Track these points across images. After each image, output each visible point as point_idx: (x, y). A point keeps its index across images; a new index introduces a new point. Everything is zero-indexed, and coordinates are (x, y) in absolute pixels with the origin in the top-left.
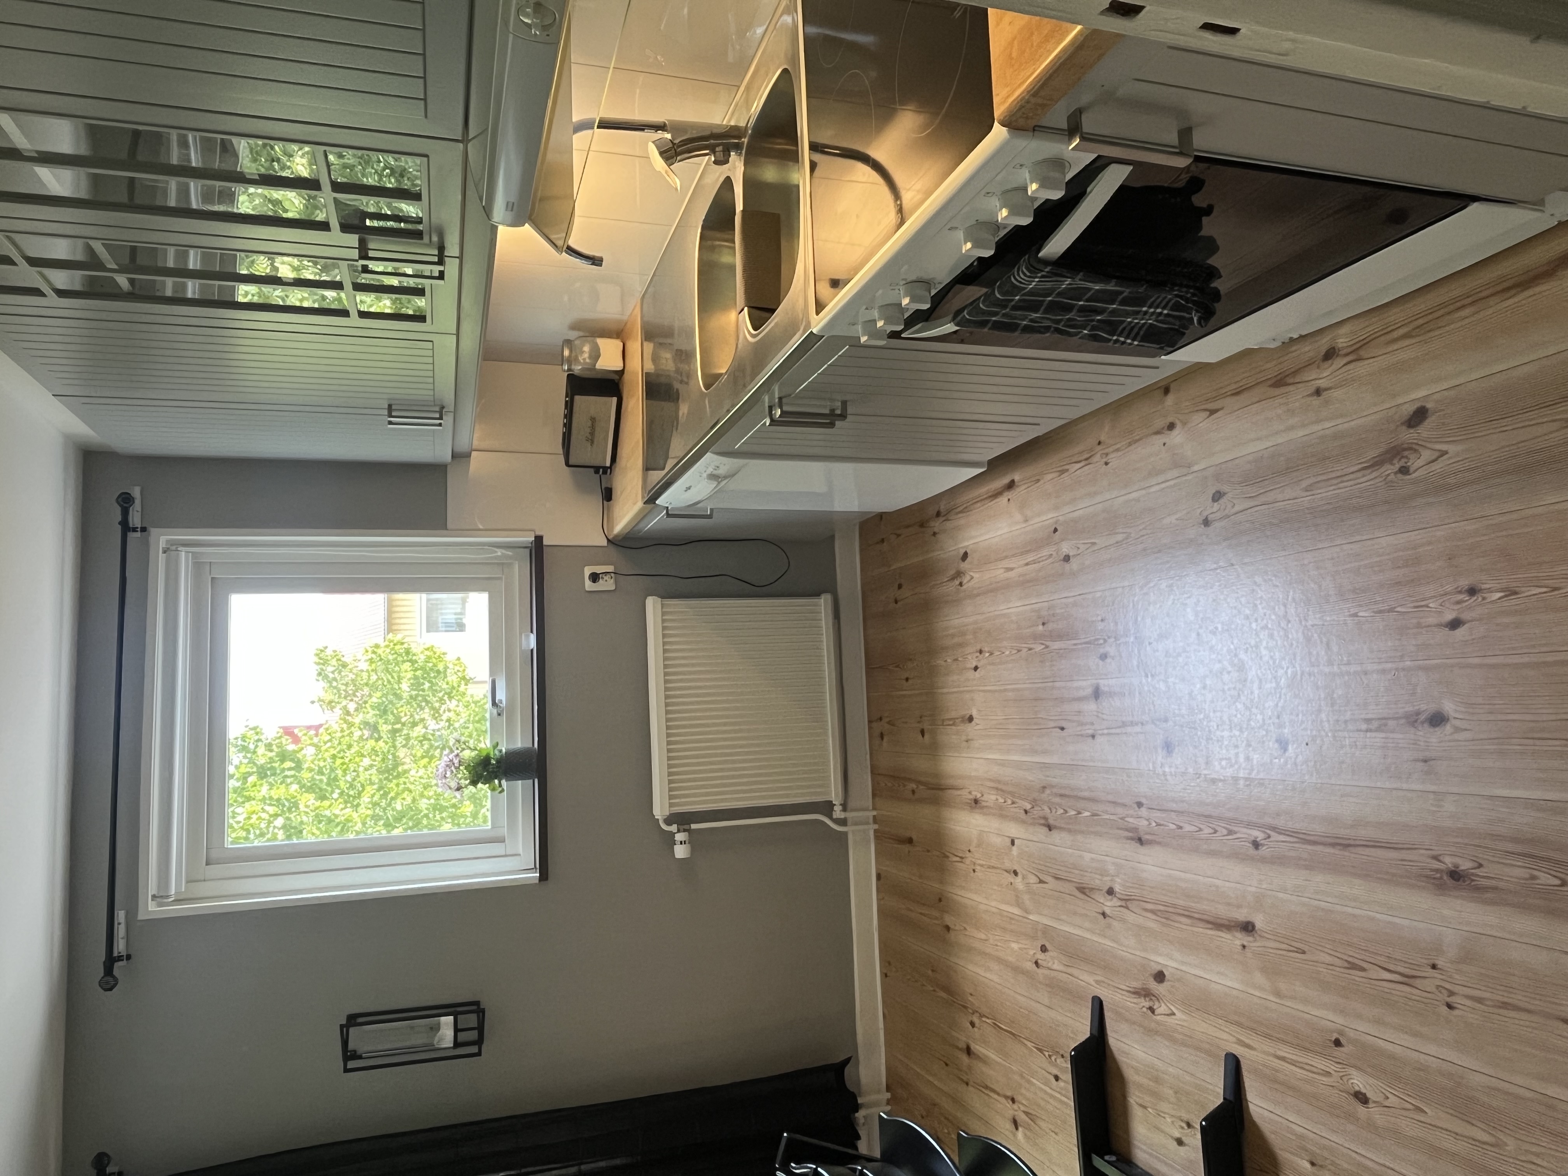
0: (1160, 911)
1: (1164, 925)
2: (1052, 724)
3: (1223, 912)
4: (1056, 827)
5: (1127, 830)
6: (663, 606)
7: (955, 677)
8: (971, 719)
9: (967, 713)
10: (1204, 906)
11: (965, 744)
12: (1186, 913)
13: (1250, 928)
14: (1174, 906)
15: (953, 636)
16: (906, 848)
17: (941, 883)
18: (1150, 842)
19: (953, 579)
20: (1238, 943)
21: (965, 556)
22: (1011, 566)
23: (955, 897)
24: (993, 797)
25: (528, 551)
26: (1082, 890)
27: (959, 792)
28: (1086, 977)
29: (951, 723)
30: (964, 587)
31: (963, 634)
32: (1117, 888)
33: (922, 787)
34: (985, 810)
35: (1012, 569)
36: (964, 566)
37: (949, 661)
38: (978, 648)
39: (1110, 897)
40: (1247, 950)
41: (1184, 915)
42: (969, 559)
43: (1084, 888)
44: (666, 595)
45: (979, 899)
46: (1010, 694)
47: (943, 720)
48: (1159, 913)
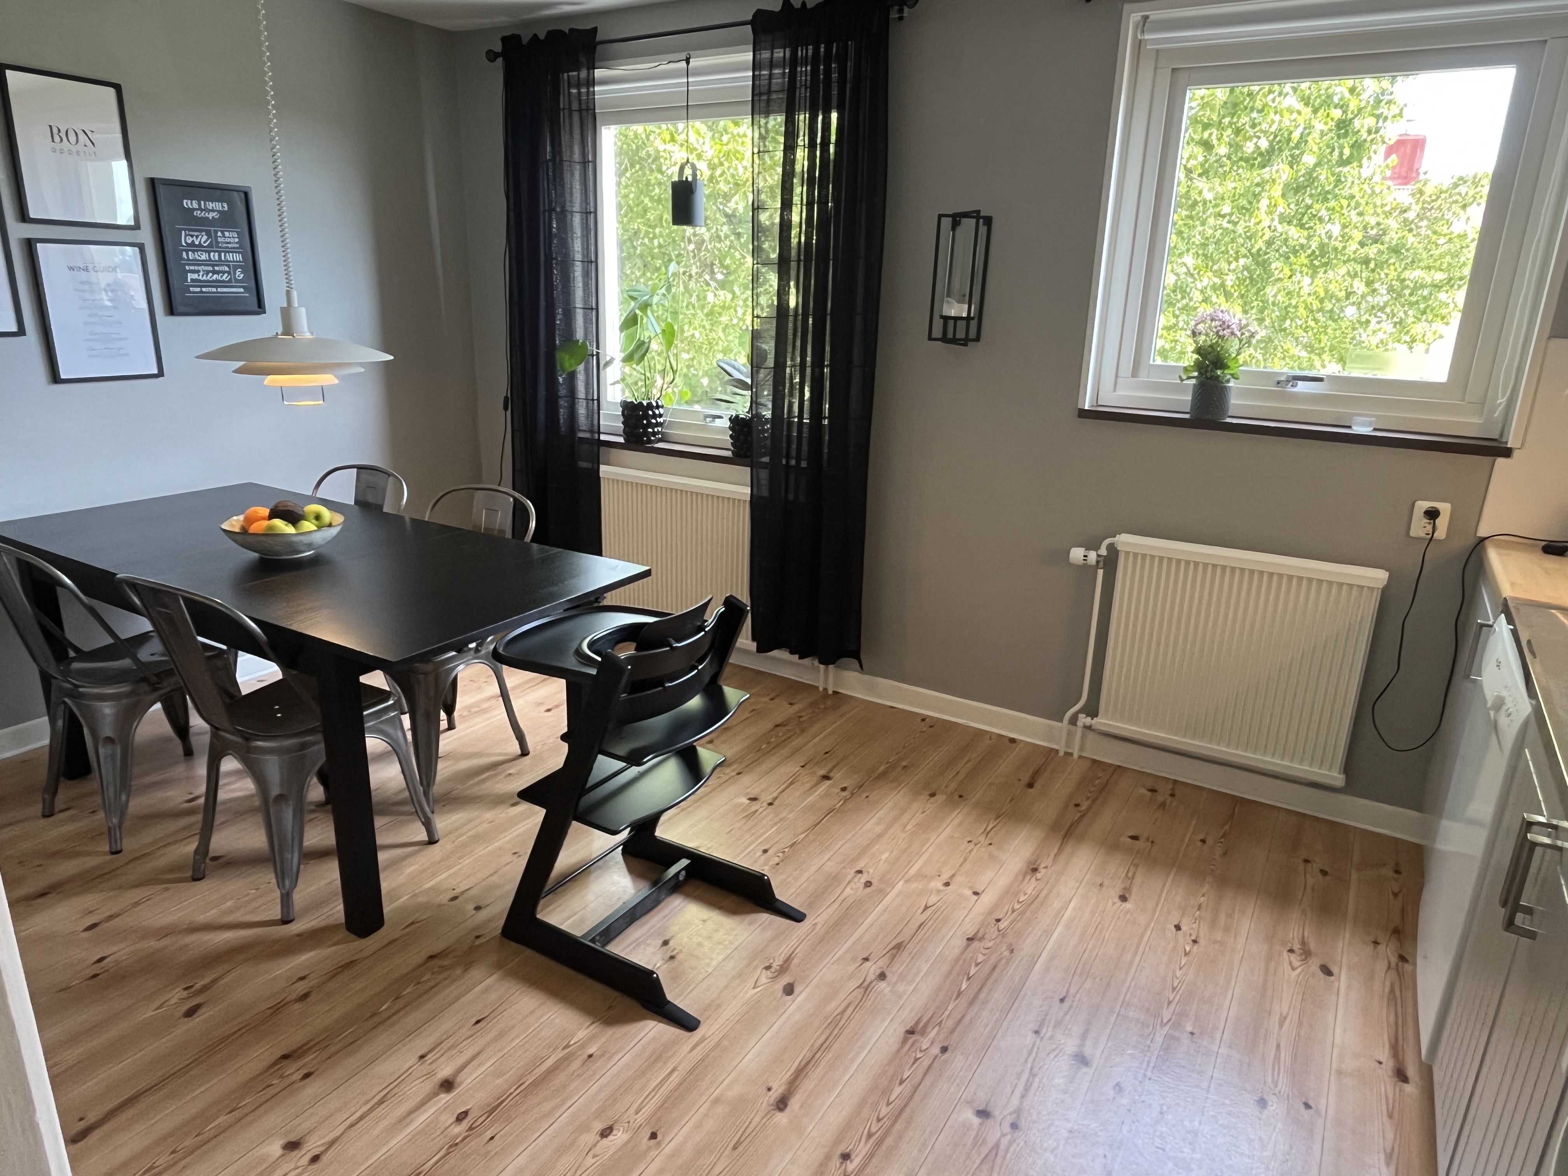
0: (841, 1019)
1: (826, 1018)
2: (1073, 991)
3: (807, 1086)
4: (968, 946)
5: (928, 1022)
6: (1371, 589)
7: (1178, 899)
8: (1123, 898)
9: (1133, 897)
10: (820, 1070)
11: (1099, 880)
12: (825, 1046)
13: (782, 1106)
14: (837, 1037)
15: (1230, 916)
16: (1026, 778)
17: (977, 804)
18: (904, 1041)
19: (1303, 943)
20: (775, 1086)
21: (1327, 971)
22: (1286, 1024)
23: (957, 812)
24: (1029, 891)
25: (1495, 436)
26: (899, 947)
27: (1052, 856)
28: (824, 916)
29: (1130, 875)
30: (1285, 954)
31: (1227, 929)
32: (882, 985)
33: (1078, 815)
34: (1021, 877)
35: (1281, 1025)
36: (1314, 965)
37: (1203, 898)
38: (1202, 941)
39: (877, 974)
40: (765, 1090)
41: (825, 1042)
42: (1322, 975)
43: (899, 949)
44: (1386, 596)
45: (942, 837)
46: (1128, 956)
47: (1136, 866)
48: (838, 1017)
